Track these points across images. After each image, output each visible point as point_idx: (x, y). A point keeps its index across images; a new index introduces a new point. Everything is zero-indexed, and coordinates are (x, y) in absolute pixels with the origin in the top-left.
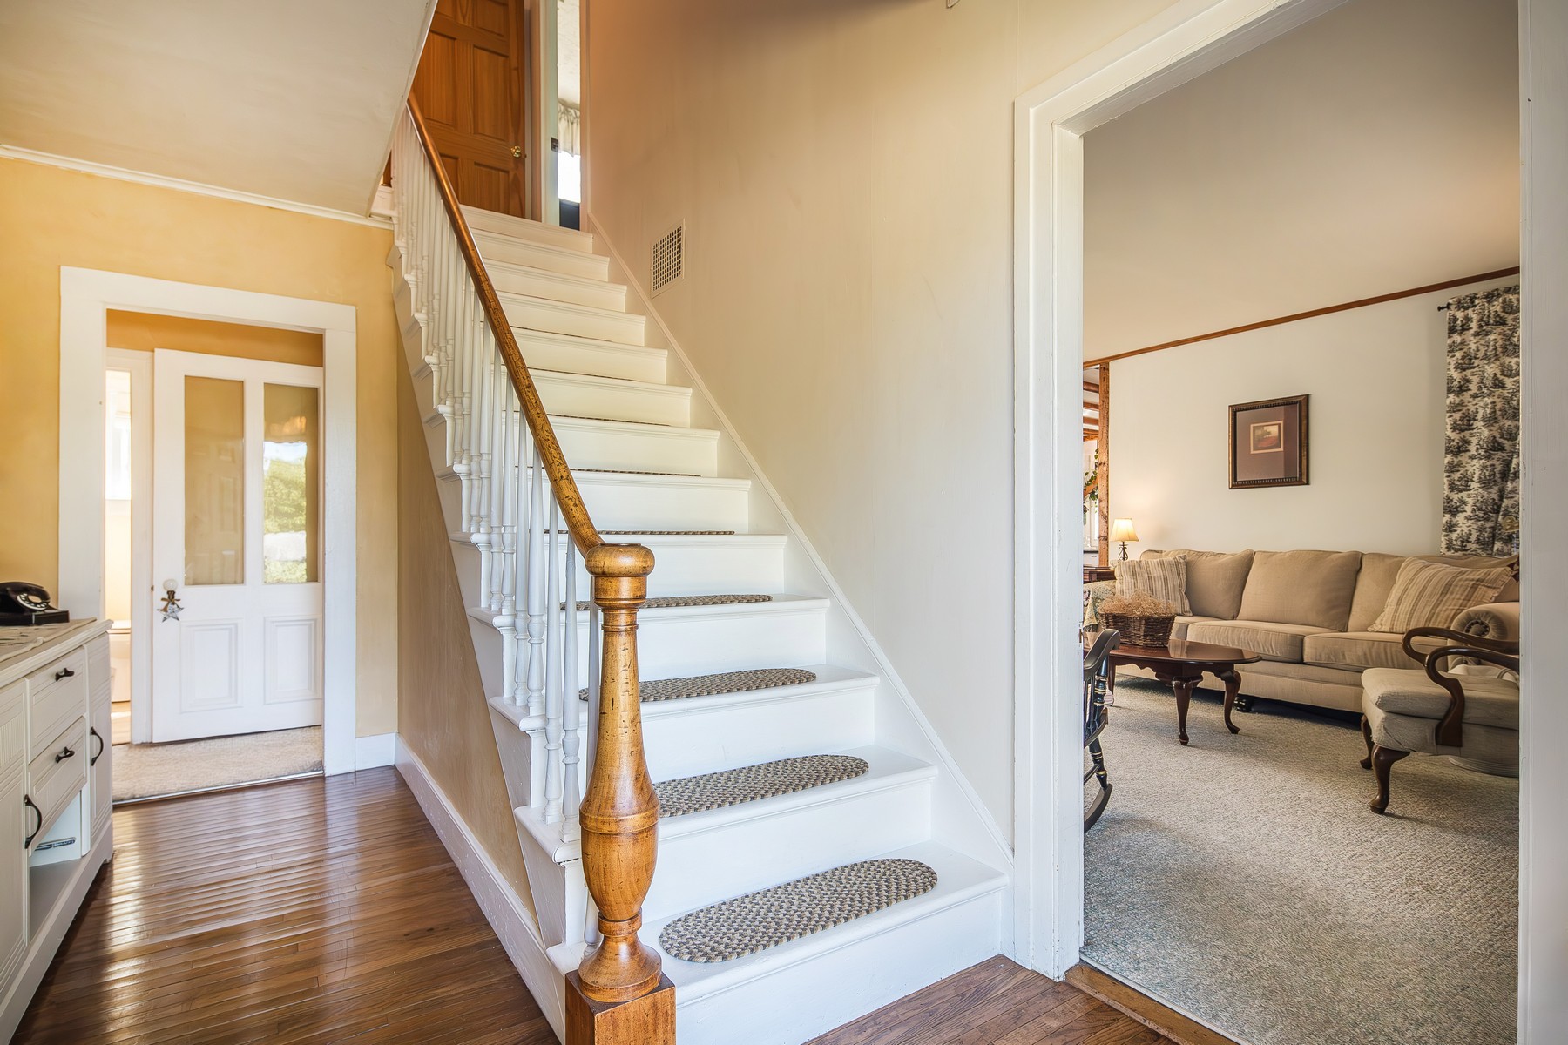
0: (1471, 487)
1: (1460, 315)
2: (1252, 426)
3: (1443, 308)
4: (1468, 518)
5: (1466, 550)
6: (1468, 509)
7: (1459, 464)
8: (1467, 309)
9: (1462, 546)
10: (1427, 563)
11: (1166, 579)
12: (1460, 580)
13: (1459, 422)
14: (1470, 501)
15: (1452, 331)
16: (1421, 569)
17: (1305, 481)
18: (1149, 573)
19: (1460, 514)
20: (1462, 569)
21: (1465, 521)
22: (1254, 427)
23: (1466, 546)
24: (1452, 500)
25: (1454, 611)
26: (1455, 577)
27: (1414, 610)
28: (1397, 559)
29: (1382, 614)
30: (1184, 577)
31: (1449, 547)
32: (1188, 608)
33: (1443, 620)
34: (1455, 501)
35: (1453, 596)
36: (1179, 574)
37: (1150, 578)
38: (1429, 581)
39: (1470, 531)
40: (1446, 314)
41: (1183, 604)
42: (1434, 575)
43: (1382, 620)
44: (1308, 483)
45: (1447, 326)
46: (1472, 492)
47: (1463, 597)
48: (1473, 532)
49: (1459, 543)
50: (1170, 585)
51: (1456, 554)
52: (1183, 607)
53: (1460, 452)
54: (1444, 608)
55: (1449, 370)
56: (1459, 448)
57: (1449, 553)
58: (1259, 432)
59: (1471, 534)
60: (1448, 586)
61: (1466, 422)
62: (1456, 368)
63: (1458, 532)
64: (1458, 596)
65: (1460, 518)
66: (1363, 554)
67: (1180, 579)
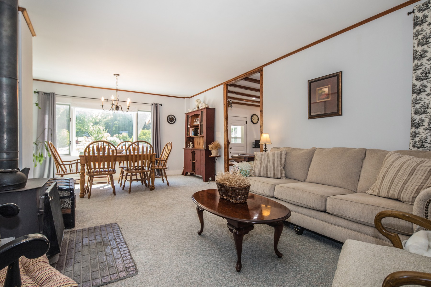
0: (427, 112)
1: (420, 15)
2: (317, 89)
3: (411, 13)
4: (426, 129)
5: (425, 147)
6: (426, 124)
7: (420, 99)
8: (424, 10)
9: (422, 145)
10: (401, 155)
11: (274, 161)
12: (421, 166)
13: (420, 75)
14: (427, 120)
15: (415, 24)
16: (397, 159)
17: (340, 113)
18: (268, 158)
19: (421, 127)
20: (423, 159)
21: (424, 131)
22: (318, 89)
23: (424, 145)
24: (416, 120)
25: (417, 187)
26: (418, 165)
27: (392, 184)
28: (384, 152)
29: (374, 184)
30: (283, 160)
31: (414, 146)
32: (283, 175)
33: (410, 192)
34: (417, 120)
35: (416, 177)
36: (281, 159)
37: (268, 161)
38: (402, 166)
39: (427, 136)
40: (412, 15)
41: (281, 173)
42: (405, 163)
43: (374, 188)
44: (342, 115)
45: (413, 22)
46: (428, 114)
47: (423, 177)
48: (429, 137)
49: (420, 143)
50: (276, 164)
51: (418, 150)
52: (281, 175)
53: (421, 92)
54: (411, 184)
55: (414, 47)
56: (420, 90)
57: (414, 149)
58: (320, 92)
59: (427, 138)
60: (414, 170)
61: (424, 75)
62: (418, 45)
63: (420, 137)
64: (420, 177)
65: (421, 129)
66: (366, 150)
67: (281, 161)
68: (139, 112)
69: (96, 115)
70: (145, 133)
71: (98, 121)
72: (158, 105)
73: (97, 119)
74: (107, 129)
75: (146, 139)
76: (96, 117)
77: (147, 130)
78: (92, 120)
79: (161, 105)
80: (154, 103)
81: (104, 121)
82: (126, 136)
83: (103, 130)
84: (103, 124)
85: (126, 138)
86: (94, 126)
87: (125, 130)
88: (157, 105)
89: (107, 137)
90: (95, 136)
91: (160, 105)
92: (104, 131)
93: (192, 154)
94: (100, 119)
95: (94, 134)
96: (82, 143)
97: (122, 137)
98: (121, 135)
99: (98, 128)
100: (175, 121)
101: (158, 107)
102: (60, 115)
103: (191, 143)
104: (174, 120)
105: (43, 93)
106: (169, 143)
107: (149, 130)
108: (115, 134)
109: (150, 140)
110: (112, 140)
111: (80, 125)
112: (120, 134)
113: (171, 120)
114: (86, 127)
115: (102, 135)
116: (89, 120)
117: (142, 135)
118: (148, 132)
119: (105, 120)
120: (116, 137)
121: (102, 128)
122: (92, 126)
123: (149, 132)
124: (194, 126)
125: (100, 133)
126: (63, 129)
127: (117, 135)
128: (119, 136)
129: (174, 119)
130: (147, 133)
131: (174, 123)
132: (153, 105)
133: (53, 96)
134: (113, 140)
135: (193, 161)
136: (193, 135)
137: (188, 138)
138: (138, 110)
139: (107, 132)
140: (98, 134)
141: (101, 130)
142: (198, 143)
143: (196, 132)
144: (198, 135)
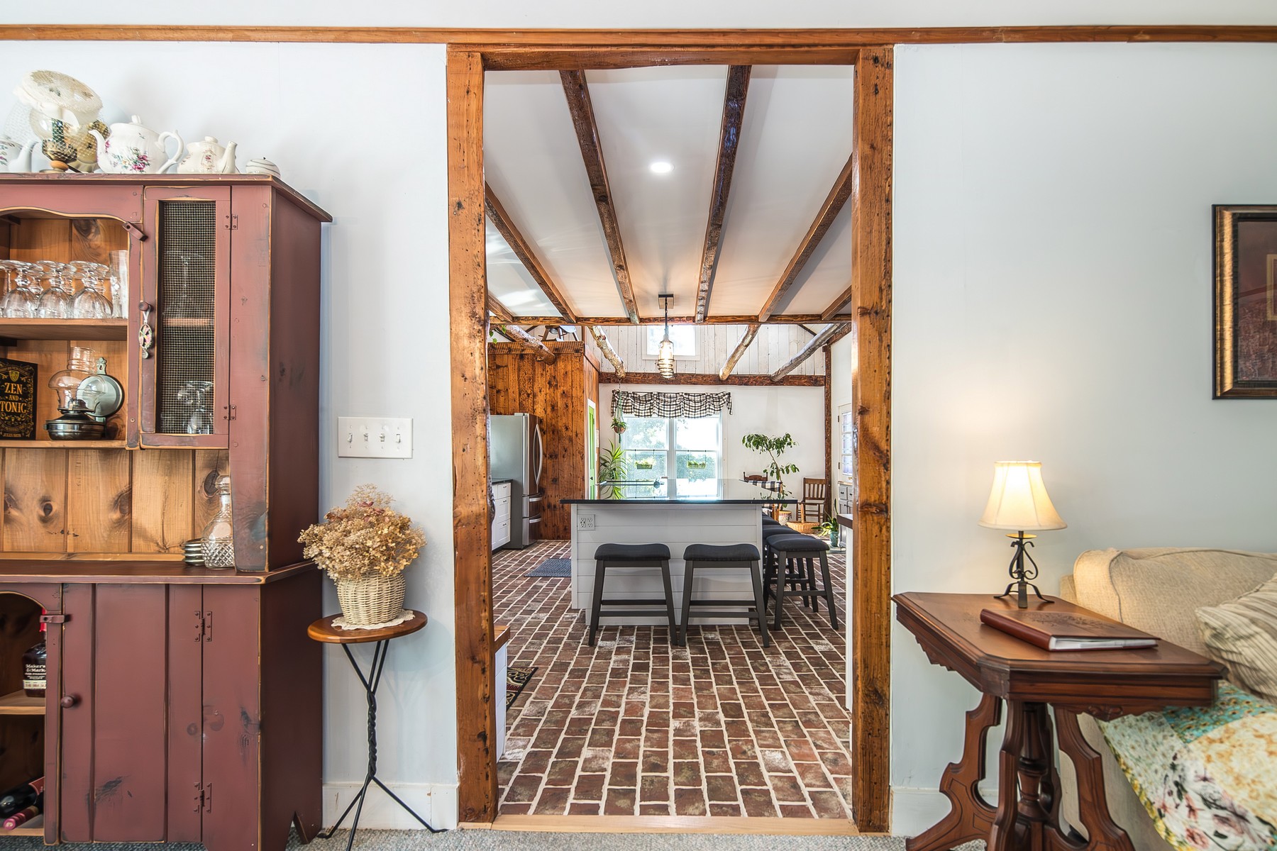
142: (6, 508)
143: (8, 395)
144: (56, 429)
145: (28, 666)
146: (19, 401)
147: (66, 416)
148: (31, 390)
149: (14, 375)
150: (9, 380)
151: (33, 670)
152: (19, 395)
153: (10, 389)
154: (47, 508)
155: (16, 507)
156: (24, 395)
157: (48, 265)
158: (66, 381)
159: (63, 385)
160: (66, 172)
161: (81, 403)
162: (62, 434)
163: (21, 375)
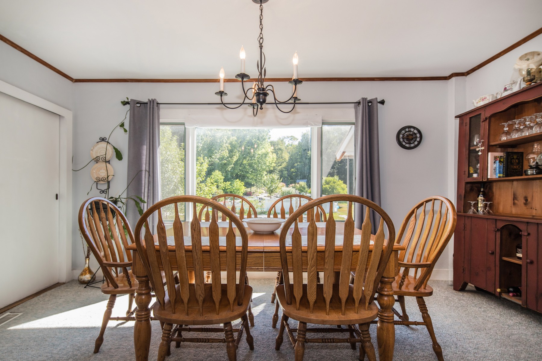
68: (326, 128)
69: (269, 162)
70: (328, 181)
71: (272, 169)
72: (375, 103)
73: (271, 167)
74: (282, 178)
75: (329, 189)
76: (270, 165)
77: (331, 177)
78: (266, 168)
79: (382, 102)
80: (364, 99)
81: (279, 169)
82: (304, 186)
83: (277, 179)
84: (278, 172)
85: (304, 188)
86: (267, 174)
87: (303, 178)
88: (370, 104)
89: (282, 188)
90: (268, 186)
91: (379, 102)
92: (279, 180)
93: (498, 234)
94: (274, 167)
95: (267, 184)
96: (256, 195)
97: (299, 187)
98: (298, 184)
99: (271, 177)
100: (419, 142)
101: (375, 107)
102: (233, 164)
103: (481, 198)
104: (418, 139)
105: (138, 103)
106: (430, 200)
107: (334, 177)
108: (291, 184)
109: (335, 191)
110: (287, 191)
111: (253, 175)
112: (296, 184)
113: (408, 139)
114: (259, 177)
115: (276, 186)
116: (262, 168)
117: (325, 184)
118: (332, 180)
119: (280, 167)
120: (292, 187)
121: (276, 176)
122: (266, 175)
123: (334, 180)
124: (503, 146)
125: (274, 183)
126: (236, 179)
127: (293, 185)
128: (295, 186)
129: (416, 137)
130: (331, 182)
131: (416, 146)
132: (361, 106)
133: (152, 106)
134: (289, 191)
135: (505, 259)
136: (498, 175)
137: (469, 185)
138: (323, 123)
139: (282, 181)
140: (272, 184)
141: (275, 180)
142: (514, 200)
143: (513, 163)
144: (528, 172)
145: (518, 249)
146: (516, 165)
147: (531, 167)
148: (521, 161)
149: (515, 157)
150: (513, 159)
151: (519, 251)
152: (517, 163)
153: (514, 161)
154: (526, 200)
155: (517, 200)
156: (518, 163)
157: (525, 118)
158: (531, 156)
159: (530, 157)
160: (532, 85)
161: (537, 163)
162: (529, 174)
163: (518, 156)
